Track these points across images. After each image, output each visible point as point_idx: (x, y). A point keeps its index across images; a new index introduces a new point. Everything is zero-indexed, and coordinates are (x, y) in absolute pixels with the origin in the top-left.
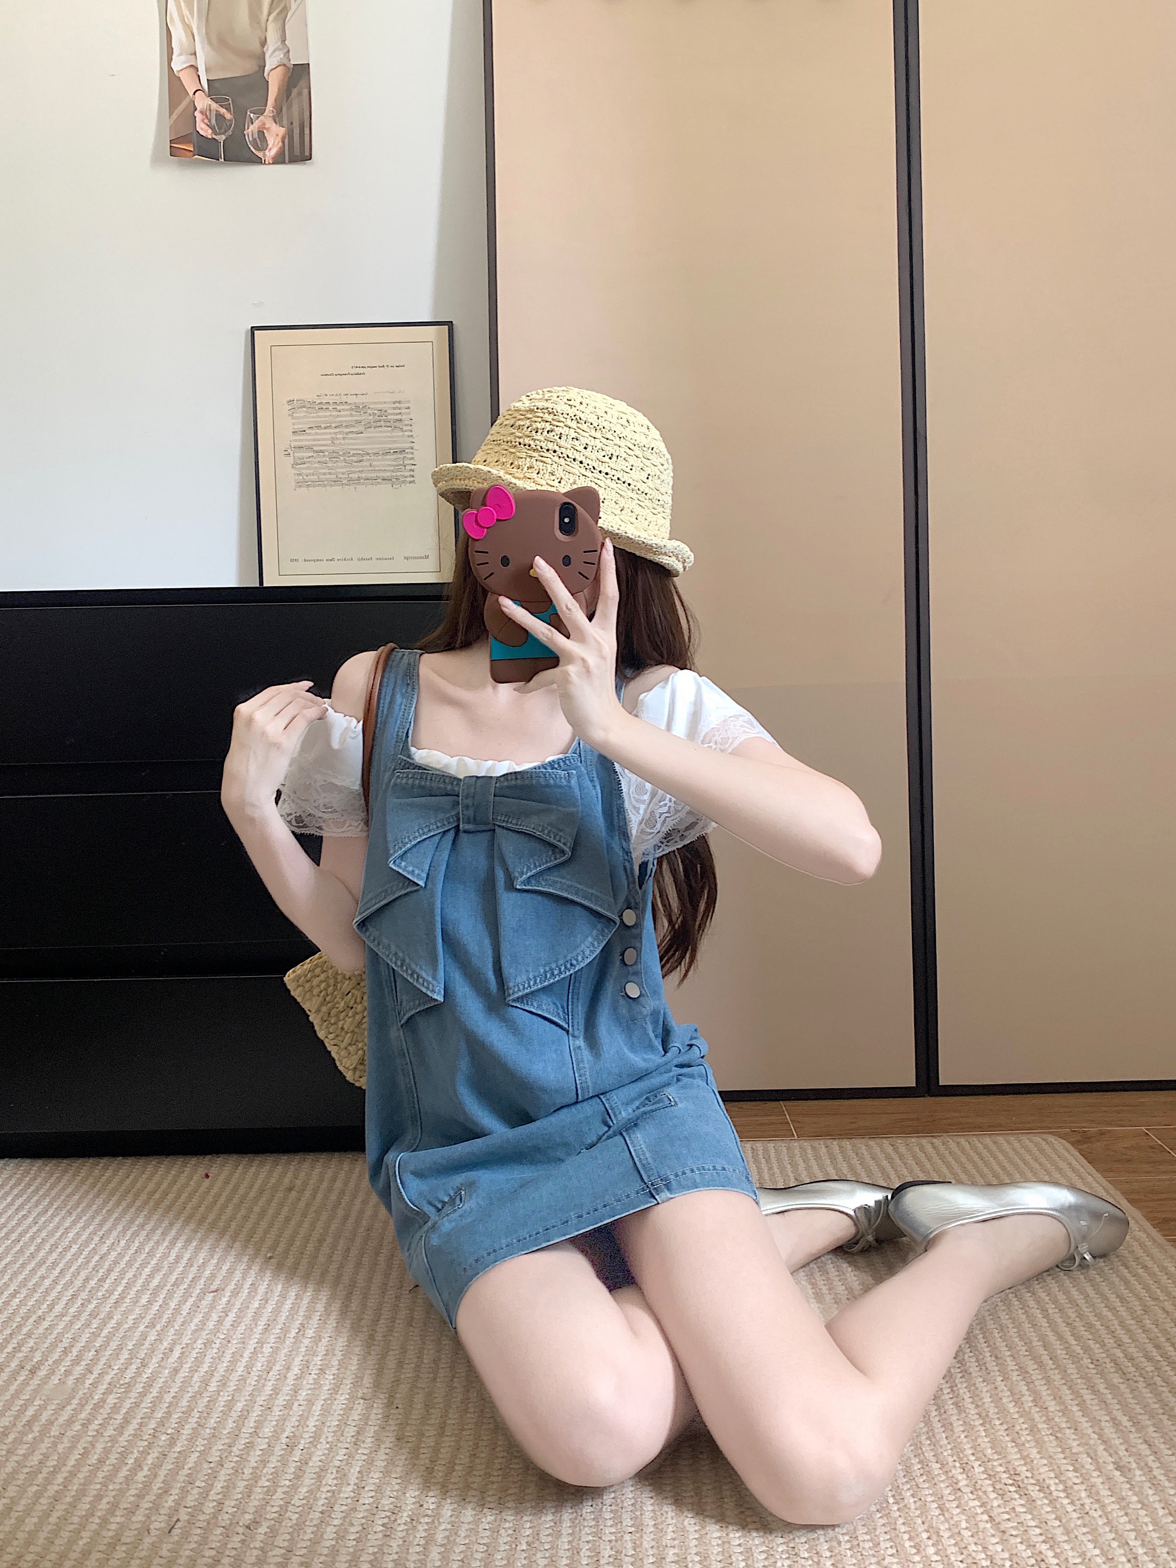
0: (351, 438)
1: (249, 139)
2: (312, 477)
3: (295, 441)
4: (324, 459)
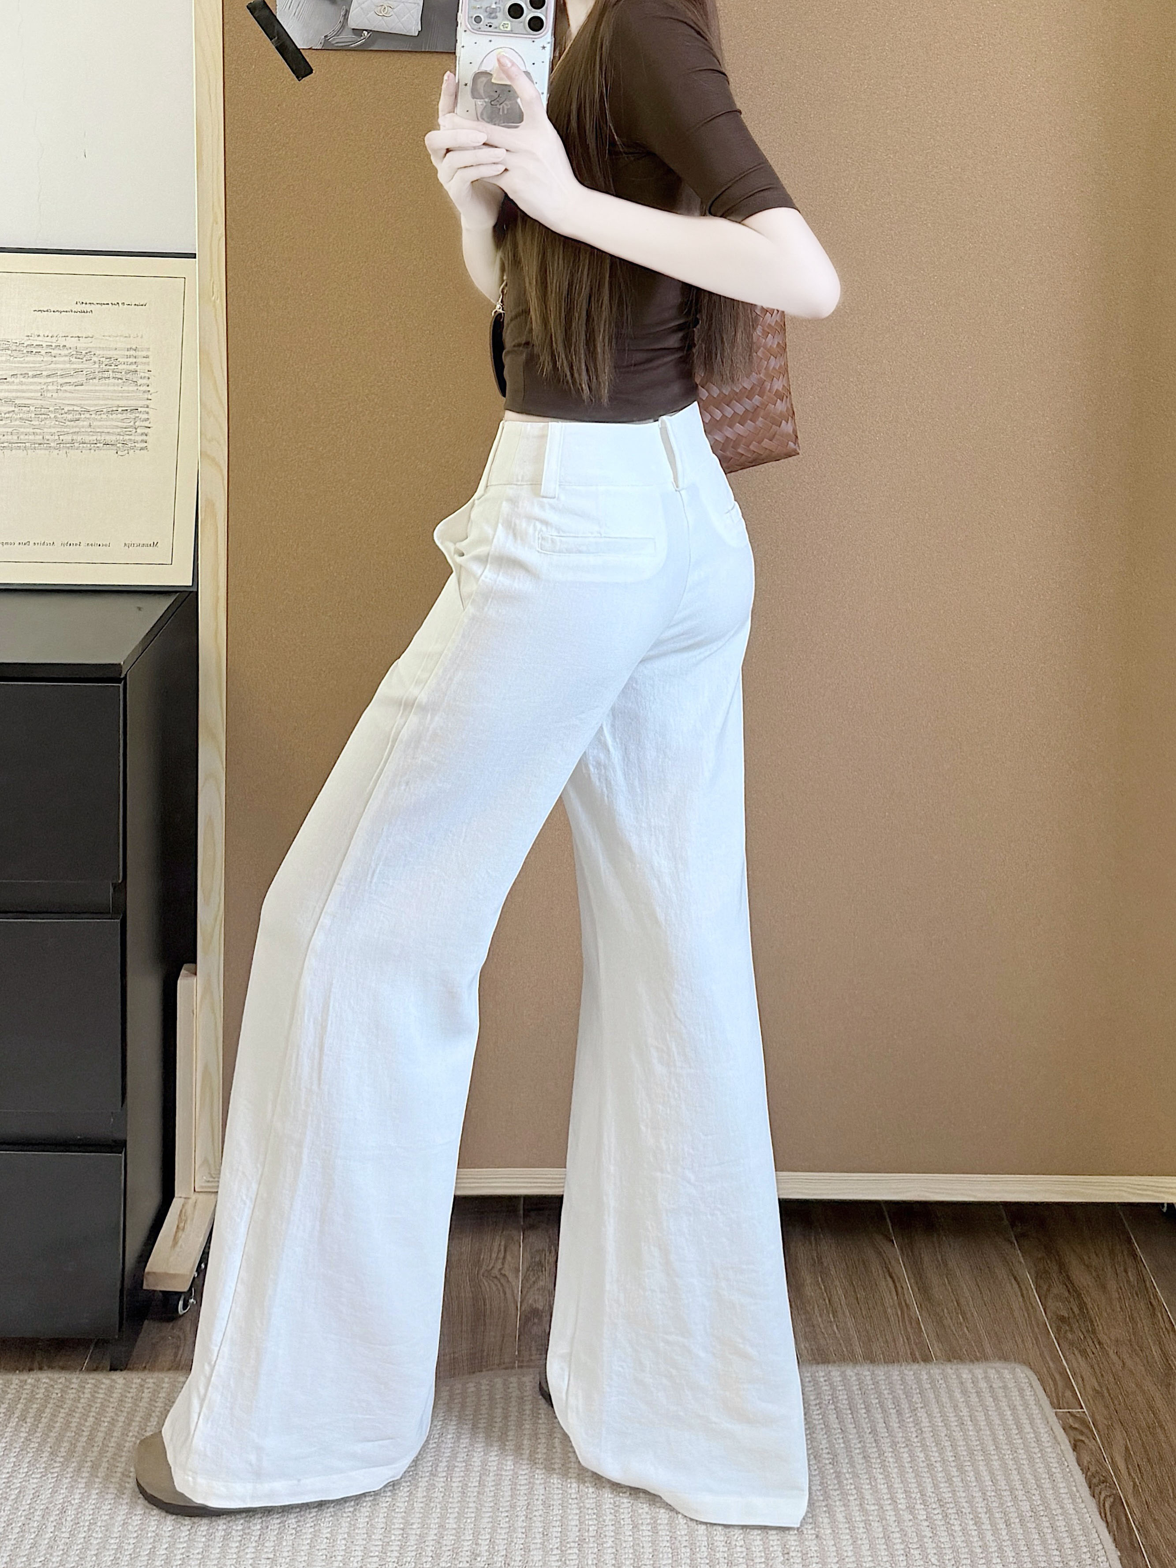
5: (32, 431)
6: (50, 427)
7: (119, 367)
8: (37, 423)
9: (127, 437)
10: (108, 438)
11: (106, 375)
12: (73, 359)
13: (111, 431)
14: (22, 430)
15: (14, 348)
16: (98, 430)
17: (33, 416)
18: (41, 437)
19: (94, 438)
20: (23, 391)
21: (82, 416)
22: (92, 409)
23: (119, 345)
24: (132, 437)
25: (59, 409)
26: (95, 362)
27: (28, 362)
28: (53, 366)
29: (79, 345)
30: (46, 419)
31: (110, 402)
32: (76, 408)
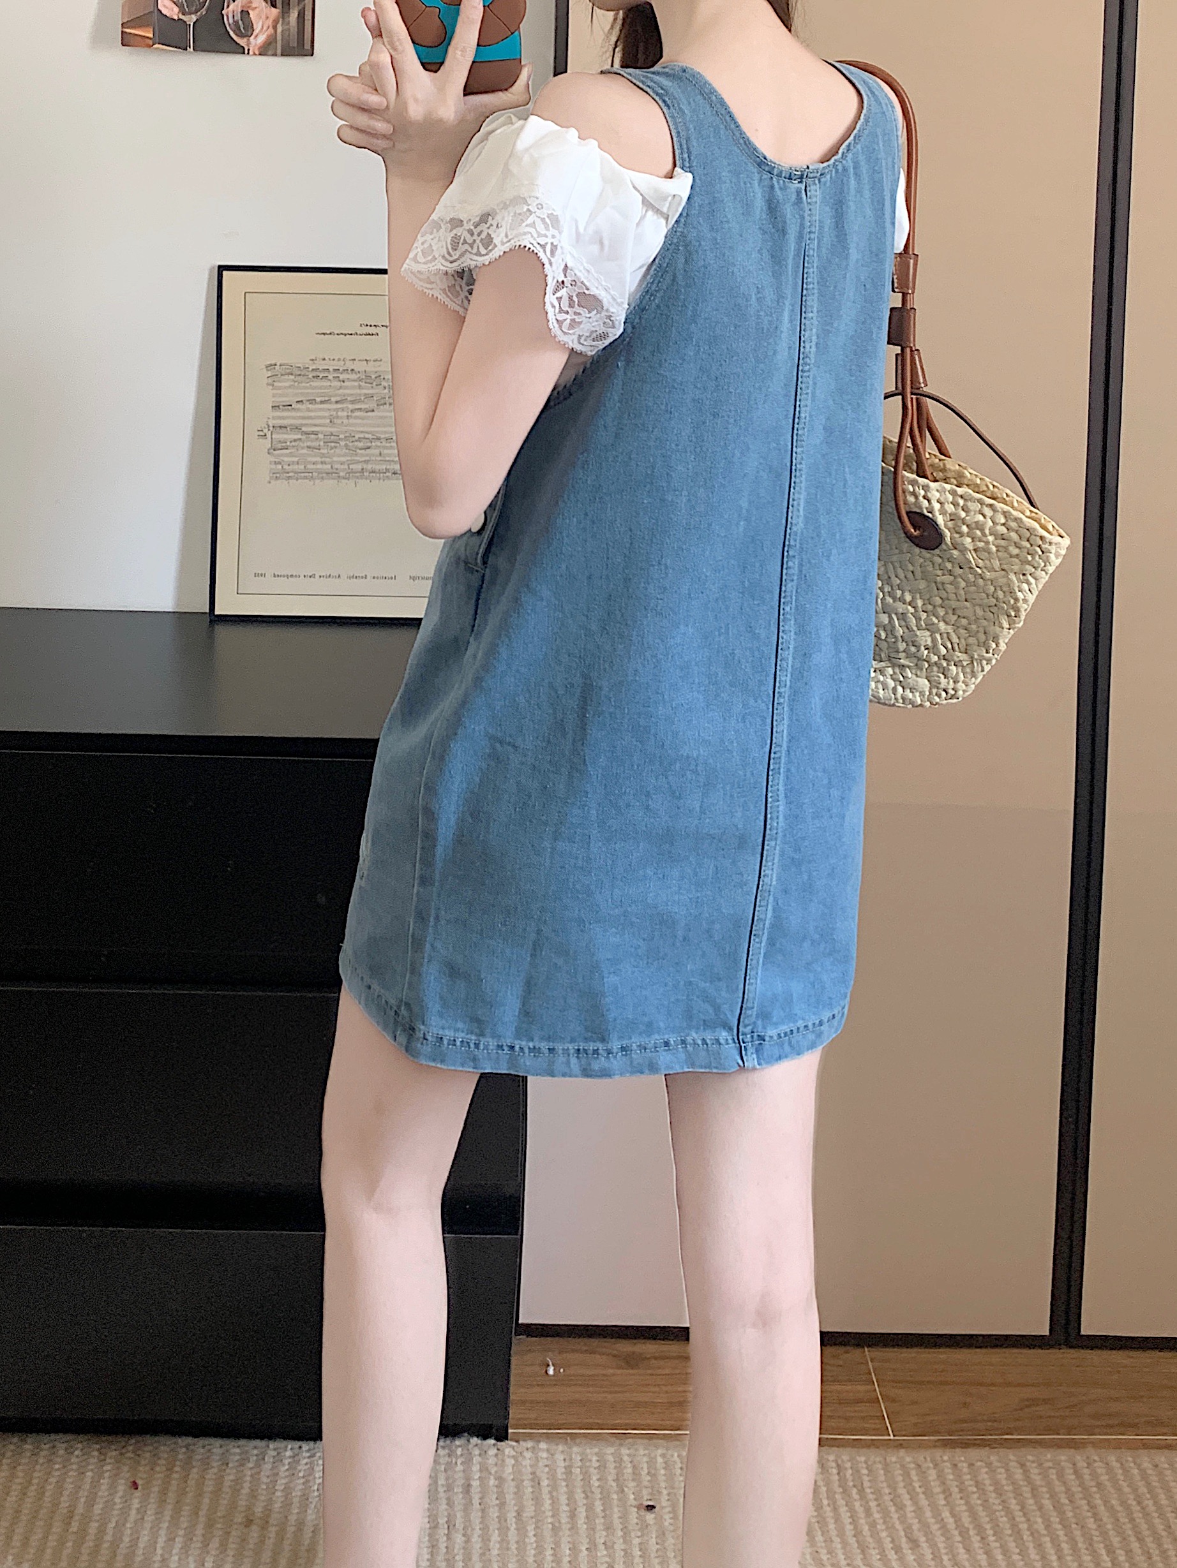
0: (357, 418)
1: (228, 21)
2: (296, 467)
3: (274, 418)
4: (315, 444)
5: (319, 459)
6: (339, 456)
8: (325, 451)
12: (363, 384)
15: (299, 373)
16: (388, 459)
17: (322, 443)
18: (329, 466)
19: (384, 467)
25: (350, 437)
26: (385, 388)
28: (341, 391)
30: (336, 447)
32: (367, 436)
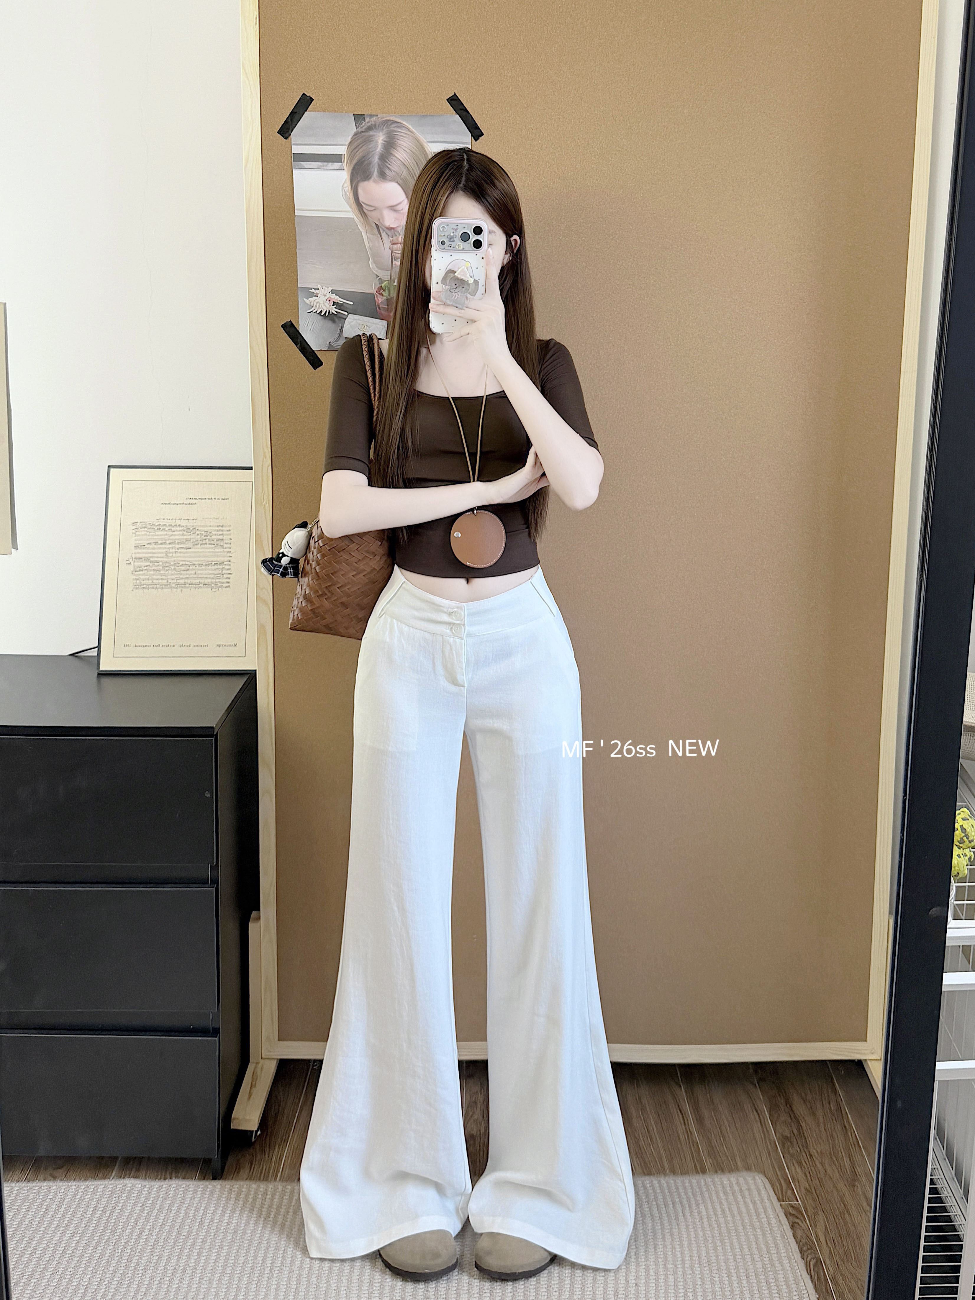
7: (213, 537)
9: (217, 580)
10: (206, 581)
11: (204, 542)
13: (208, 576)
14: (154, 577)
20: (155, 553)
21: (191, 568)
22: (197, 563)
23: (212, 525)
24: (220, 580)
27: (158, 535)
29: (188, 525)
31: (208, 559)
